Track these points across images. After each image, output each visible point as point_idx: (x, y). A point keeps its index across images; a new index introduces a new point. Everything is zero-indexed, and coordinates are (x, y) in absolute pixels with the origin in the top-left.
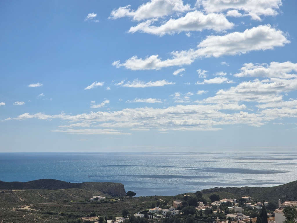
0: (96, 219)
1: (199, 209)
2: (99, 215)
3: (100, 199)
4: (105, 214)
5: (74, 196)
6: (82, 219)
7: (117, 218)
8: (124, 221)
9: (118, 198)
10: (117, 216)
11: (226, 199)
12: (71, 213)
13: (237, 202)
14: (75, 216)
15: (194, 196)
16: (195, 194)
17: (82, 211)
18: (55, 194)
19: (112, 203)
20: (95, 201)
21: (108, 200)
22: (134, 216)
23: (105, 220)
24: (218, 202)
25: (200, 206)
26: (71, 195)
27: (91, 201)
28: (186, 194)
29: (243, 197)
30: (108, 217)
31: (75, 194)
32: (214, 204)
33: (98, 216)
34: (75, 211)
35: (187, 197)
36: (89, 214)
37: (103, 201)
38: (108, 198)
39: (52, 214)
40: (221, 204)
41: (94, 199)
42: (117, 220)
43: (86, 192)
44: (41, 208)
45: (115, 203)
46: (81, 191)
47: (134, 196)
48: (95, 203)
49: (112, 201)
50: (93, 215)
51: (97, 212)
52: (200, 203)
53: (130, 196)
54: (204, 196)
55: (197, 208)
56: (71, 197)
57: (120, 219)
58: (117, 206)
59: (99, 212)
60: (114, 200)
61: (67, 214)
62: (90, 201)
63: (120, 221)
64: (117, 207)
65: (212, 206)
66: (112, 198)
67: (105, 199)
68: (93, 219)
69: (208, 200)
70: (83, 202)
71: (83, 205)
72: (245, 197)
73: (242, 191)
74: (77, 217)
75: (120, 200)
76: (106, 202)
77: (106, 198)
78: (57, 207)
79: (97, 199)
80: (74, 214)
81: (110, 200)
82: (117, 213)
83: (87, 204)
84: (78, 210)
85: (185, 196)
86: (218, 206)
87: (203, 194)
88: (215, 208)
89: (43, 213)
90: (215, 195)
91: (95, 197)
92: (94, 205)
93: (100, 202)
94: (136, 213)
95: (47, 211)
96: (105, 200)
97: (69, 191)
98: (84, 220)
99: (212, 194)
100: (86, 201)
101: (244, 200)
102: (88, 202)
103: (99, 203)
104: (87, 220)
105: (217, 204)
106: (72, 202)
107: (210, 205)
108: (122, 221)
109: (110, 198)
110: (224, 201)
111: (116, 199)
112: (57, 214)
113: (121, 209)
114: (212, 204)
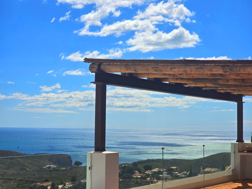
0: (49, 184)
1: (135, 177)
2: (51, 180)
3: (52, 167)
4: (56, 180)
5: (29, 165)
6: (37, 184)
7: (67, 183)
8: (73, 186)
9: (67, 167)
10: (67, 182)
11: (157, 169)
12: (27, 179)
13: (166, 171)
14: (31, 181)
15: (131, 166)
16: (132, 164)
17: (37, 178)
18: (12, 163)
19: (62, 171)
20: (48, 169)
21: (59, 168)
22: (81, 182)
23: (57, 185)
24: (150, 171)
25: (136, 174)
26: (26, 164)
27: (45, 169)
28: (124, 164)
29: (171, 168)
30: (59, 183)
31: (29, 164)
32: (147, 172)
33: (51, 182)
34: (31, 178)
35: (125, 166)
36: (43, 180)
37: (54, 169)
38: (59, 167)
39: (11, 180)
40: (153, 173)
41: (47, 167)
42: (66, 185)
43: (39, 162)
44: (2, 175)
45: (65, 171)
46: (35, 161)
47: (81, 166)
48: (48, 171)
49: (63, 169)
50: (47, 181)
51: (49, 178)
52: (136, 171)
53: (77, 165)
54: (139, 166)
55: (134, 176)
56: (26, 166)
57: (69, 184)
58: (67, 173)
59: (51, 178)
60: (64, 169)
61: (24, 180)
62: (43, 169)
63: (70, 186)
64: (66, 175)
65: (146, 174)
66: (62, 167)
67: (56, 167)
68: (46, 184)
69: (142, 169)
70: (38, 169)
71: (38, 172)
72: (173, 167)
73: (170, 162)
74: (33, 182)
75: (69, 169)
76: (57, 170)
77: (58, 167)
78: (16, 174)
79: (50, 167)
80: (30, 179)
81: (60, 169)
82: (66, 180)
83: (41, 171)
84: (34, 177)
85: (123, 166)
86: (151, 174)
87: (138, 164)
88: (148, 175)
89: (3, 179)
90: (148, 165)
91: (48, 166)
92: (47, 172)
93: (53, 170)
94: (82, 179)
95: (7, 177)
96: (57, 169)
97: (25, 161)
98: (39, 185)
99: (145, 164)
100: (40, 169)
101: (173, 170)
102: (42, 170)
103: (51, 171)
104: (42, 185)
105: (150, 173)
106: (28, 170)
107: (144, 173)
108: (71, 186)
109: (61, 167)
110: (156, 170)
111: (66, 168)
112: (16, 179)
113: (70, 176)
114: (146, 172)
